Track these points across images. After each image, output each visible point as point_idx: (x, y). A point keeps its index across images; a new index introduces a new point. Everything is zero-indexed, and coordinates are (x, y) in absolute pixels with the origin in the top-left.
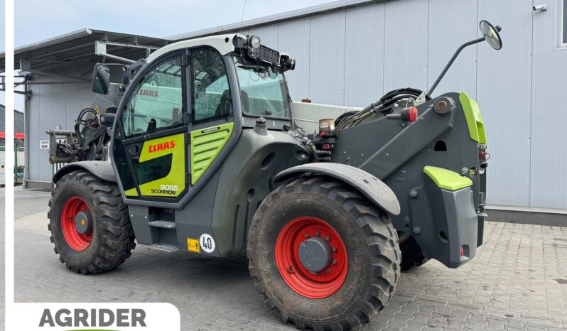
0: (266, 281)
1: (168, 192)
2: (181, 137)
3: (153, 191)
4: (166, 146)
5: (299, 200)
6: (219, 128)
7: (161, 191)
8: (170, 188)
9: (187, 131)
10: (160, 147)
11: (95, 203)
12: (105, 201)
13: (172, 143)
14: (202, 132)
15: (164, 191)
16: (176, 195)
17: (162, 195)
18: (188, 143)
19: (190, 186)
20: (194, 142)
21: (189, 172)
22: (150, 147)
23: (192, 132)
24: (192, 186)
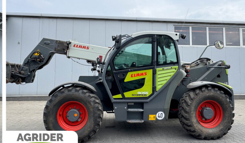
0: (195, 125)
1: (142, 95)
2: (151, 71)
3: (133, 95)
4: (142, 74)
5: (207, 95)
6: (171, 68)
7: (138, 95)
8: (144, 93)
9: (154, 68)
10: (138, 75)
11: (92, 104)
12: (98, 102)
13: (145, 73)
14: (163, 69)
15: (140, 95)
16: (147, 96)
17: (139, 96)
18: (154, 73)
19: (155, 92)
20: (158, 73)
21: (155, 86)
22: (132, 75)
23: (157, 69)
24: (156, 92)
